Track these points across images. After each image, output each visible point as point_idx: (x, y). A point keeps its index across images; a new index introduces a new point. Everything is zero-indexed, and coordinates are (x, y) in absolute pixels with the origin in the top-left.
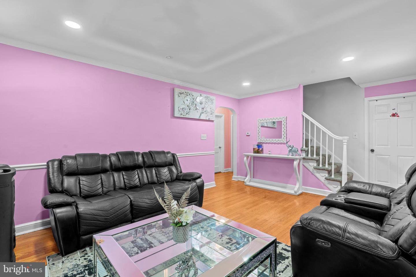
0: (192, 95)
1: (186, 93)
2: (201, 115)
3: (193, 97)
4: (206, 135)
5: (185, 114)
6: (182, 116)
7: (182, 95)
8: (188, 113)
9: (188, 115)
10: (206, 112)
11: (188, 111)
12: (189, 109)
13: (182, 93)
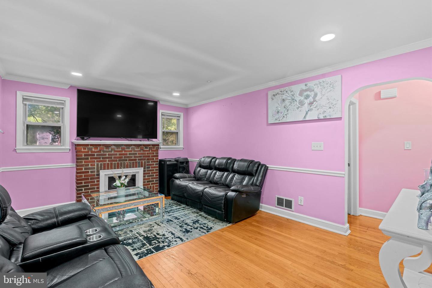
0: (291, 90)
1: (281, 91)
2: (307, 114)
3: (293, 93)
4: (323, 143)
5: (282, 118)
6: (277, 122)
7: (276, 97)
8: (285, 116)
9: (285, 119)
10: (318, 107)
11: (285, 113)
12: (286, 111)
13: (276, 95)
